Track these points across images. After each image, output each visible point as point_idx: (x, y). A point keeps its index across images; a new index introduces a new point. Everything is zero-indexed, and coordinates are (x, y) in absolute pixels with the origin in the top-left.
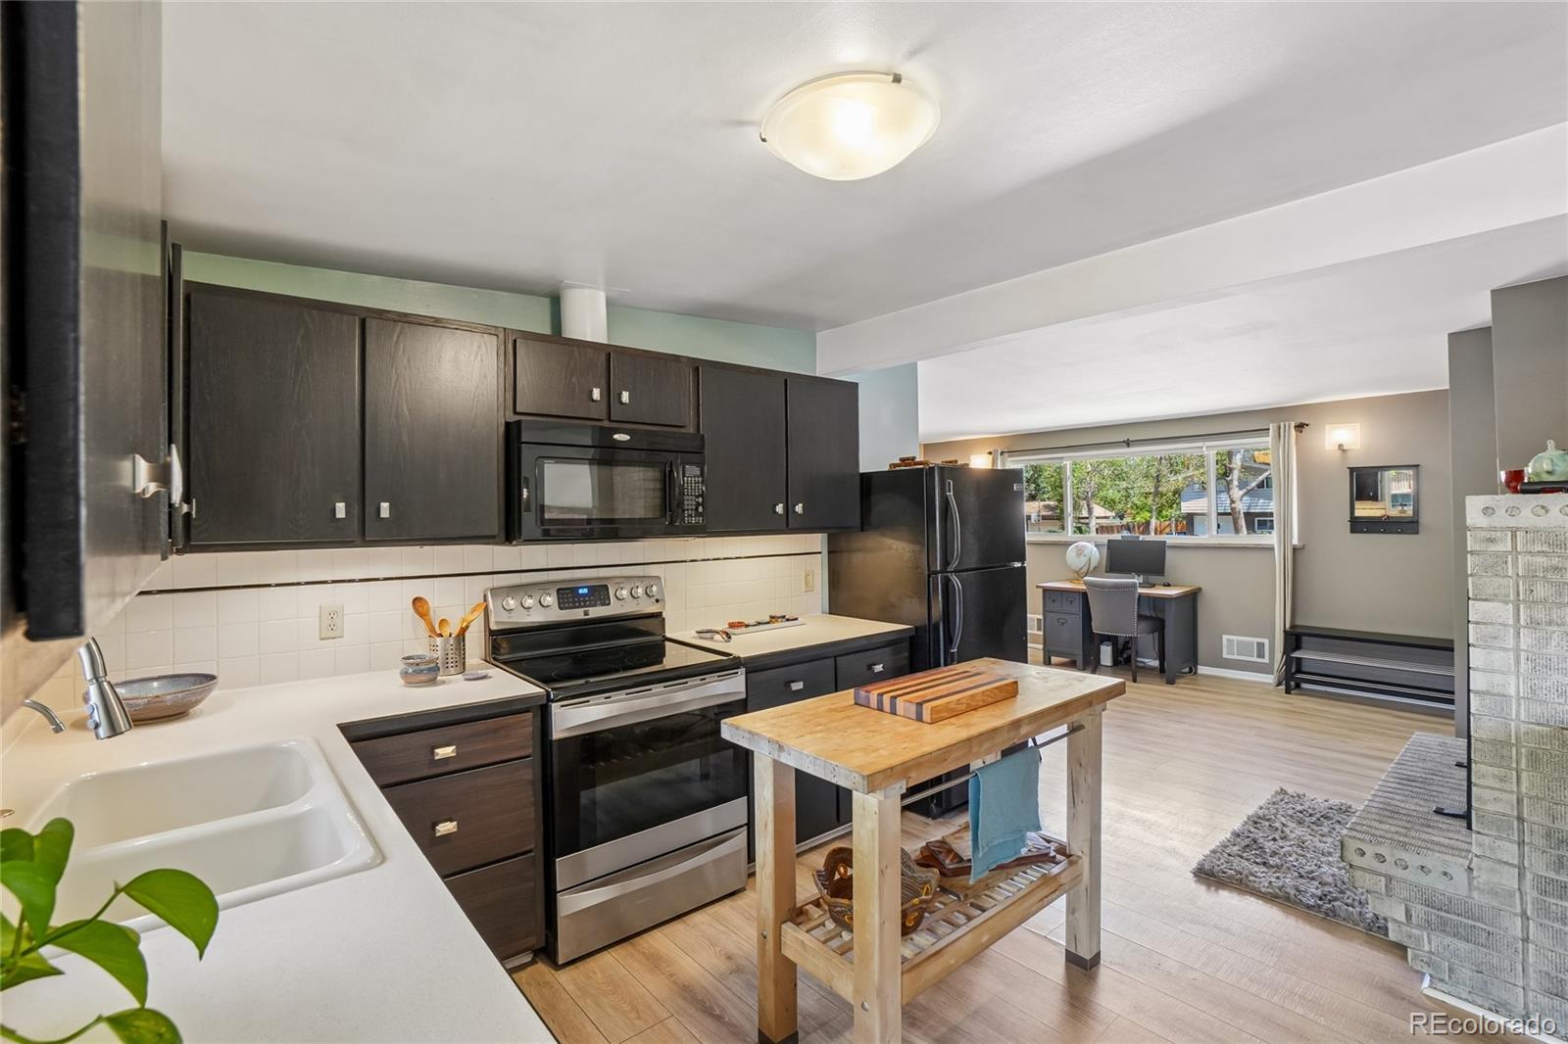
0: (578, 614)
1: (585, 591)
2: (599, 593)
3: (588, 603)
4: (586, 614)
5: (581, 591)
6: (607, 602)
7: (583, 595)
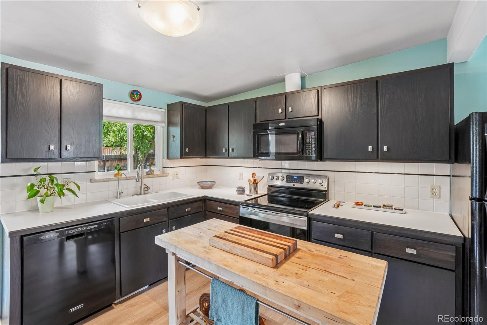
0: (291, 185)
1: (296, 177)
2: (301, 179)
3: (296, 182)
4: (294, 185)
5: (294, 177)
6: (302, 182)
7: (295, 179)
